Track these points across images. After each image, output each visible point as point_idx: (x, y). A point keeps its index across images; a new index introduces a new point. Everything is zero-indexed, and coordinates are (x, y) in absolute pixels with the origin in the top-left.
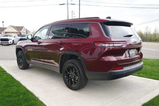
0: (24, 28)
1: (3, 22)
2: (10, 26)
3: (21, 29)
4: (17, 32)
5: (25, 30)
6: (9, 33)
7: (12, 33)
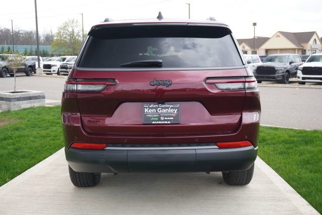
0: (315, 37)
1: (255, 24)
2: (279, 34)
3: (307, 41)
4: (295, 49)
5: (317, 40)
6: (276, 50)
7: (282, 50)
